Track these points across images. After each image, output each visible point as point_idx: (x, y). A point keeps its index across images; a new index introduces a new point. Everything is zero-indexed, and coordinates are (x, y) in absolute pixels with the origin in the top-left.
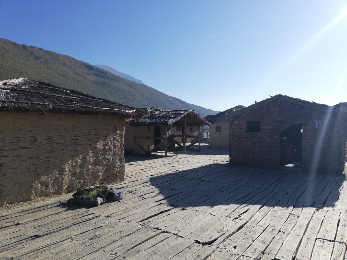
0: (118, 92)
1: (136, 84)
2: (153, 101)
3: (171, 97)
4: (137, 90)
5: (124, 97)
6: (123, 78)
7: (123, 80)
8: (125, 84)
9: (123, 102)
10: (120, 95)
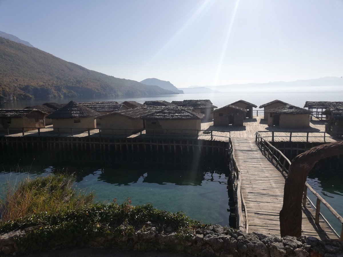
0: (4, 56)
1: (25, 47)
2: (49, 67)
3: (69, 63)
4: (27, 54)
5: (12, 62)
6: (6, 39)
7: (8, 42)
8: (12, 47)
9: (12, 68)
10: (6, 59)
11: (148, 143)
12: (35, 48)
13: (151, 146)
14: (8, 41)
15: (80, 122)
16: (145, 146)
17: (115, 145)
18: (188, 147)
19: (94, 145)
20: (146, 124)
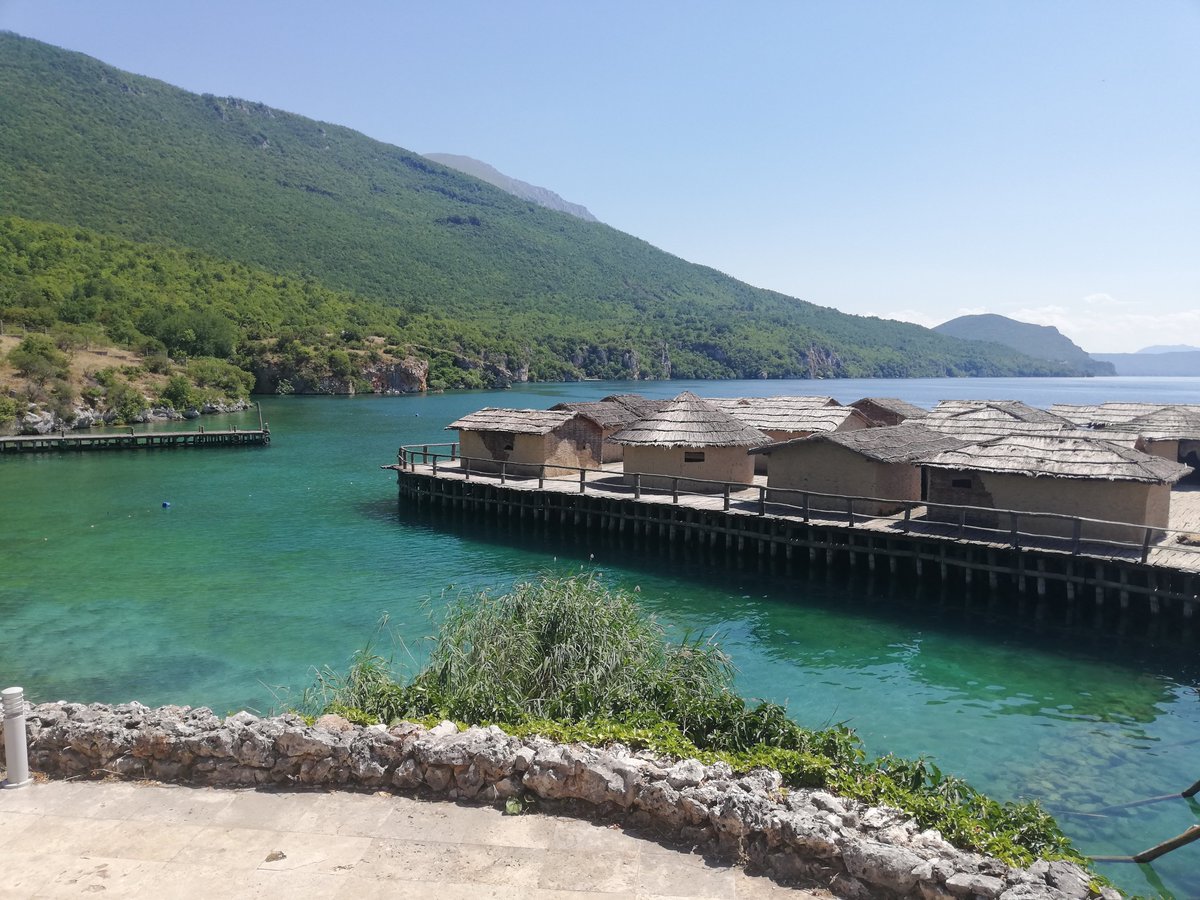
11: (930, 557)
12: (599, 223)
13: (943, 567)
14: (532, 207)
15: (703, 460)
16: (919, 565)
17: (811, 550)
18: (1099, 590)
19: (741, 540)
20: (929, 483)
